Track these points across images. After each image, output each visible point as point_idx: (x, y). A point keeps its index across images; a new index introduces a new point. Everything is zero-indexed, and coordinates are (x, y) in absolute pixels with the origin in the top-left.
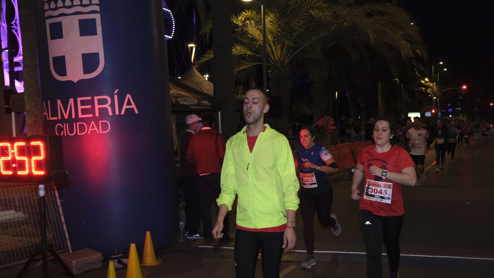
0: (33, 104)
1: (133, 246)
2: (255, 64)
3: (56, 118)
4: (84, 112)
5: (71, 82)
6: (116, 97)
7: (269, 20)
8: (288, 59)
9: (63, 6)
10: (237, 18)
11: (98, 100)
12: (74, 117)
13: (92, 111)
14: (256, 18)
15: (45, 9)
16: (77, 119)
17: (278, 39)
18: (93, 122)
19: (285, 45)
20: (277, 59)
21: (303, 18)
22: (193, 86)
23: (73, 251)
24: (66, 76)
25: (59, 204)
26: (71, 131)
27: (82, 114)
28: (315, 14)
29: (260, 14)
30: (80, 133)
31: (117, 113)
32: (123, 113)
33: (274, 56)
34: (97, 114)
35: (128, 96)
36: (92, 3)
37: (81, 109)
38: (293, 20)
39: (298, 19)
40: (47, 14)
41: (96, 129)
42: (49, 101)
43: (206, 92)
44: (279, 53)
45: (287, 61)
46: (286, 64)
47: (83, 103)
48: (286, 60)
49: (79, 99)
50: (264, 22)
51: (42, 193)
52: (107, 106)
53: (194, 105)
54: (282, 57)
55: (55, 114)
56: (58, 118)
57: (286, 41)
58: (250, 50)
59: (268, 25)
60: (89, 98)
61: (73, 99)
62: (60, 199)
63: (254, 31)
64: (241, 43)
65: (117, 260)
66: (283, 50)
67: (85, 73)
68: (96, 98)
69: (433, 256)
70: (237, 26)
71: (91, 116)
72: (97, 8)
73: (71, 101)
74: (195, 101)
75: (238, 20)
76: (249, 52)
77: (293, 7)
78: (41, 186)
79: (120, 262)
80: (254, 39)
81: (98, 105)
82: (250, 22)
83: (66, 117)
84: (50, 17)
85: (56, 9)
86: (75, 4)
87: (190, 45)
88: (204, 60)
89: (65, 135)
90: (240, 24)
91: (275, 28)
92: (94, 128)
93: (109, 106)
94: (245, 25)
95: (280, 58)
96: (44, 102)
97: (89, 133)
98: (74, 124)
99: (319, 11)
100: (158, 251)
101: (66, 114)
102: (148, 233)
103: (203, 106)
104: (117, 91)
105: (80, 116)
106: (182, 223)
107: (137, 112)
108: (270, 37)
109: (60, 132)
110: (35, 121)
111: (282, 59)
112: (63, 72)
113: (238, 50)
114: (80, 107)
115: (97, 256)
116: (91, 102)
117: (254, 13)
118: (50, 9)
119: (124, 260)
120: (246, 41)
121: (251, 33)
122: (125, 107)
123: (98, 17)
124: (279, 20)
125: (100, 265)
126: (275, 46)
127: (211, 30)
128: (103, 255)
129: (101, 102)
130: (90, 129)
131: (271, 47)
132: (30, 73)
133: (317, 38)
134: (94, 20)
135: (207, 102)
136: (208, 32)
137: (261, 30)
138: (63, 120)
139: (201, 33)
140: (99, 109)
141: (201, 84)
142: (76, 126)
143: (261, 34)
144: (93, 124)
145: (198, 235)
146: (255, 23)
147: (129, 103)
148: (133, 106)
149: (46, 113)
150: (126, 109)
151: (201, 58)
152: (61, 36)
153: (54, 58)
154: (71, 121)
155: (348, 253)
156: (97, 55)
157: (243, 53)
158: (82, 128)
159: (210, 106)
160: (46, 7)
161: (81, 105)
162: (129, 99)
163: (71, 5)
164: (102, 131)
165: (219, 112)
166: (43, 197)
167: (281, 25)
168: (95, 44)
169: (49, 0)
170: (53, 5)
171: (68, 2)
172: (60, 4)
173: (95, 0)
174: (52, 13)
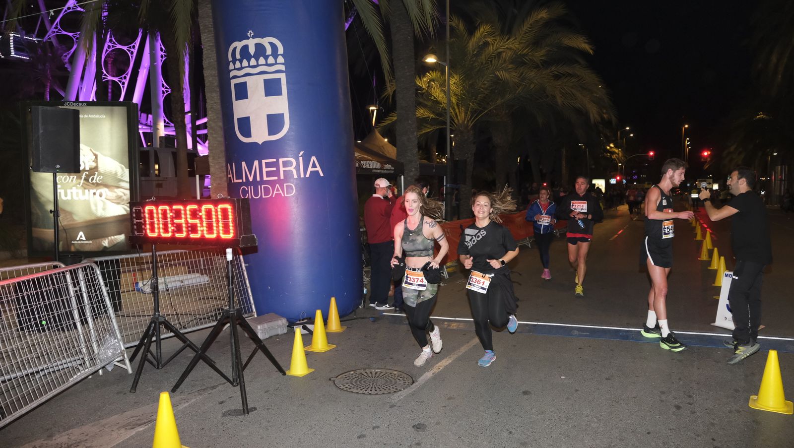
0: (217, 167)
1: (319, 313)
2: (438, 127)
3: (241, 181)
4: (269, 174)
5: (256, 144)
6: (301, 159)
7: (453, 82)
8: (472, 123)
9: (248, 65)
10: (420, 79)
11: (284, 162)
12: (258, 179)
13: (277, 173)
14: (440, 80)
15: (230, 69)
16: (262, 182)
17: (461, 101)
18: (277, 185)
19: (469, 108)
20: (460, 122)
21: (488, 79)
22: (376, 149)
23: (258, 315)
24: (251, 137)
25: (244, 268)
26: (256, 194)
27: (267, 176)
28: (501, 76)
29: (445, 77)
30: (264, 196)
31: (302, 176)
32: (308, 175)
33: (458, 119)
34: (282, 177)
35: (314, 158)
36: (278, 62)
37: (266, 171)
38: (477, 81)
39: (483, 80)
40: (232, 74)
41: (281, 192)
42: (234, 164)
43: (388, 155)
44: (463, 116)
45: (471, 125)
46: (470, 127)
47: (268, 165)
48: (469, 124)
49: (264, 162)
50: (449, 83)
51: (230, 256)
52: (292, 169)
53: (378, 169)
54: (466, 120)
55: (239, 176)
56: (243, 181)
57: (471, 104)
58: (433, 113)
59: (453, 87)
60: (274, 160)
61: (257, 161)
62: (245, 263)
63: (437, 94)
64: (425, 106)
65: (302, 326)
66: (467, 113)
67: (270, 134)
68: (281, 160)
69: (628, 329)
70: (421, 88)
71: (276, 178)
72: (283, 68)
73: (256, 163)
74: (378, 165)
75: (423, 83)
76: (432, 116)
77: (478, 68)
78: (229, 251)
79: (305, 328)
80: (437, 102)
81: (284, 167)
82: (435, 83)
83: (251, 179)
84: (235, 77)
85: (241, 68)
86: (259, 64)
87: (371, 108)
88: (387, 122)
89: (250, 198)
90: (424, 87)
91: (459, 90)
92: (279, 191)
93: (294, 168)
94: (430, 87)
95: (464, 121)
96: (229, 164)
97: (274, 196)
98: (259, 186)
99: (505, 71)
100: (343, 316)
101: (251, 176)
102: (333, 300)
103: (386, 170)
104: (302, 153)
105: (265, 178)
106: (365, 290)
107: (322, 175)
108: (454, 100)
109: (244, 195)
110: (219, 184)
111: (465, 123)
112: (248, 134)
113: (421, 112)
114: (265, 170)
115: (283, 322)
116: (276, 164)
117: (439, 75)
118: (235, 69)
119: (309, 326)
120: (429, 104)
121: (435, 96)
122: (310, 169)
123: (283, 77)
124: (464, 81)
125: (285, 331)
126: (459, 109)
127: (394, 92)
128: (287, 321)
129: (285, 164)
130: (275, 192)
131: (454, 110)
132: (214, 136)
133: (503, 100)
134: (279, 80)
135: (390, 166)
136: (391, 94)
137: (445, 92)
138: (248, 183)
139: (384, 95)
140: (284, 171)
141: (384, 148)
142: (261, 189)
143: (444, 97)
144: (278, 188)
145: (387, 306)
146: (440, 85)
147: (314, 166)
148: (318, 169)
149: (230, 176)
150: (311, 172)
151: (383, 121)
152: (246, 97)
153: (239, 119)
154: (255, 183)
155: (539, 323)
156: (282, 115)
157: (426, 116)
158: (267, 191)
159: (392, 170)
160: (231, 67)
161: (266, 168)
162: (314, 161)
163: (256, 64)
164: (287, 194)
165: (402, 177)
166: (231, 261)
167: (466, 86)
168: (280, 105)
169: (234, 60)
170: (238, 65)
171: (253, 62)
172: (245, 63)
173: (281, 59)
174: (237, 73)
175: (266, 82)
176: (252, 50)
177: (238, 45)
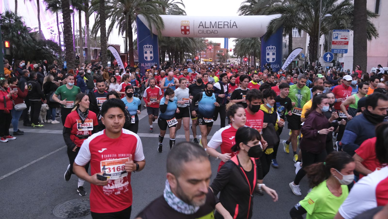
4: (150, 65)
16: (149, 66)
61: (148, 63)
112: (147, 59)
116: (151, 64)
123: (152, 51)
129: (153, 64)
138: (146, 66)
156: (152, 57)
160: (144, 49)
168: (152, 55)
169: (145, 48)
170: (145, 49)
171: (148, 48)
172: (147, 48)
173: (152, 48)
174: (145, 50)
175: (150, 52)
176: (148, 47)
177: (146, 46)
